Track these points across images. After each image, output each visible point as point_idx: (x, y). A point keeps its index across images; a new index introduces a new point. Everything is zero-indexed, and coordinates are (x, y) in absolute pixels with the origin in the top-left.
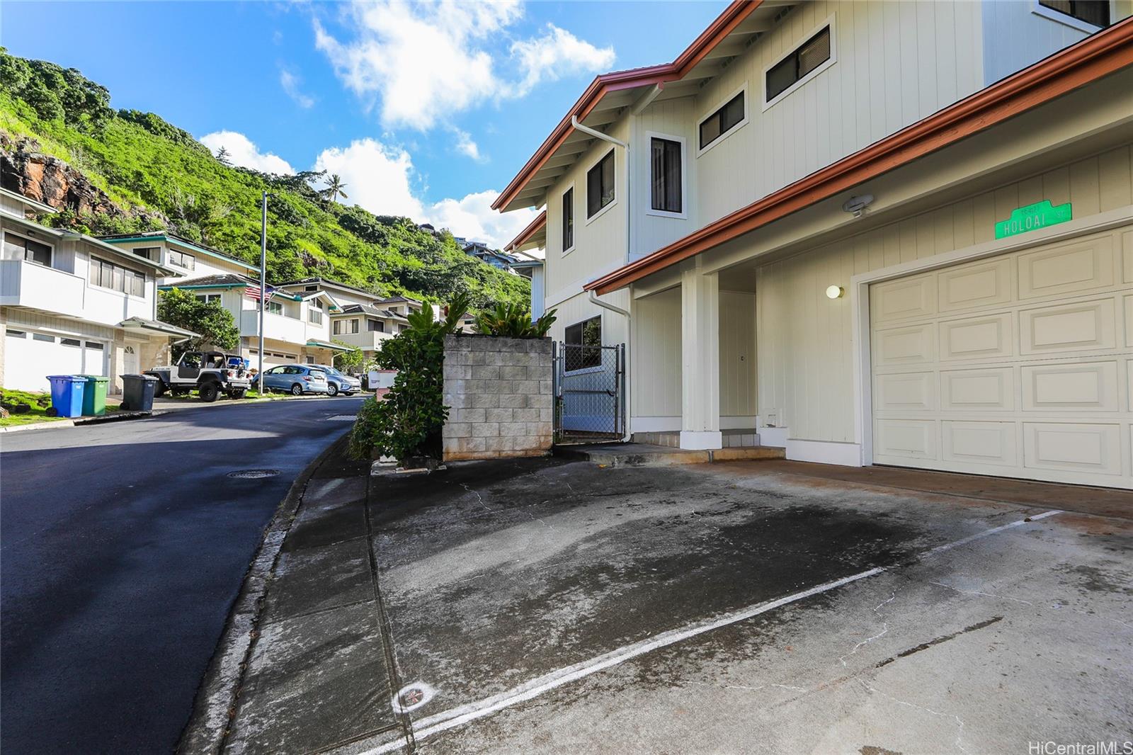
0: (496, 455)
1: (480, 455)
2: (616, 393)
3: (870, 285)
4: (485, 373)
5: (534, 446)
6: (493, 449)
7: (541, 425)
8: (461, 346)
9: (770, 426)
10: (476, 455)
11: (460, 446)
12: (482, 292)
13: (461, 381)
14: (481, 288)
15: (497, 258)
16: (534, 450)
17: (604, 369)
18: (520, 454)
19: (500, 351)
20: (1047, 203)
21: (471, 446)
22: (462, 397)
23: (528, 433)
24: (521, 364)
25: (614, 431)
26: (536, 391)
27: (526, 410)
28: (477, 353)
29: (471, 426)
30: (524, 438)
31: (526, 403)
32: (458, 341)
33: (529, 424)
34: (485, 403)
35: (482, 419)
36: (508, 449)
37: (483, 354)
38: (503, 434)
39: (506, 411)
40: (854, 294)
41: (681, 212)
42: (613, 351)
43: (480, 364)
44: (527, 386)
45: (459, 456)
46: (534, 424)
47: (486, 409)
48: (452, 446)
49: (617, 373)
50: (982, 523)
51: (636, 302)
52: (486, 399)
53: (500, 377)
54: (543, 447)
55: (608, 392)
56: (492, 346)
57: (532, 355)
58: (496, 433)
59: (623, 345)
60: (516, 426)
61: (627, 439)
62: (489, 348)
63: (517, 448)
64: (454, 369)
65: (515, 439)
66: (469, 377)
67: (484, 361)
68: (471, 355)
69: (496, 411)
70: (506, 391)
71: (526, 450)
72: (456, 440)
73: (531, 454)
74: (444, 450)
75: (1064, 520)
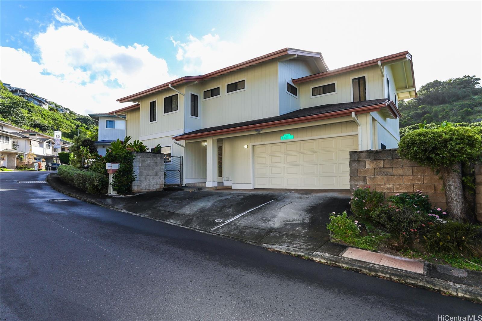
0: (148, 191)
1: (143, 191)
2: (180, 171)
3: (254, 145)
4: (145, 164)
5: (159, 188)
6: (147, 189)
7: (161, 181)
8: (138, 155)
9: (227, 180)
10: (142, 191)
11: (138, 188)
12: (32, 118)
13: (138, 167)
14: (31, 115)
15: (34, 98)
16: (159, 189)
17: (172, 163)
18: (155, 190)
19: (149, 158)
20: (290, 134)
21: (141, 188)
22: (138, 172)
23: (157, 184)
24: (155, 162)
25: (180, 183)
26: (159, 170)
27: (157, 176)
28: (143, 158)
29: (141, 182)
30: (156, 185)
31: (157, 174)
32: (137, 154)
33: (157, 181)
34: (145, 174)
35: (144, 179)
36: (152, 189)
37: (144, 158)
38: (150, 184)
39: (151, 177)
40: (251, 148)
41: (198, 117)
42: (180, 158)
43: (143, 162)
44: (157, 169)
45: (137, 191)
46: (159, 181)
47: (145, 176)
48: (135, 188)
49: (181, 165)
50: (284, 194)
51: (186, 144)
52: (145, 172)
53: (149, 166)
54: (161, 188)
55: (178, 171)
56: (147, 156)
57: (158, 159)
58: (148, 184)
59: (183, 157)
60: (154, 181)
61: (184, 185)
62: (146, 156)
63: (154, 188)
64: (136, 163)
65: (153, 185)
66: (140, 166)
67: (144, 160)
68: (141, 159)
69: (148, 177)
70: (151, 170)
71: (156, 189)
72: (136, 186)
73: (158, 190)
74: (133, 189)
75: (295, 192)
